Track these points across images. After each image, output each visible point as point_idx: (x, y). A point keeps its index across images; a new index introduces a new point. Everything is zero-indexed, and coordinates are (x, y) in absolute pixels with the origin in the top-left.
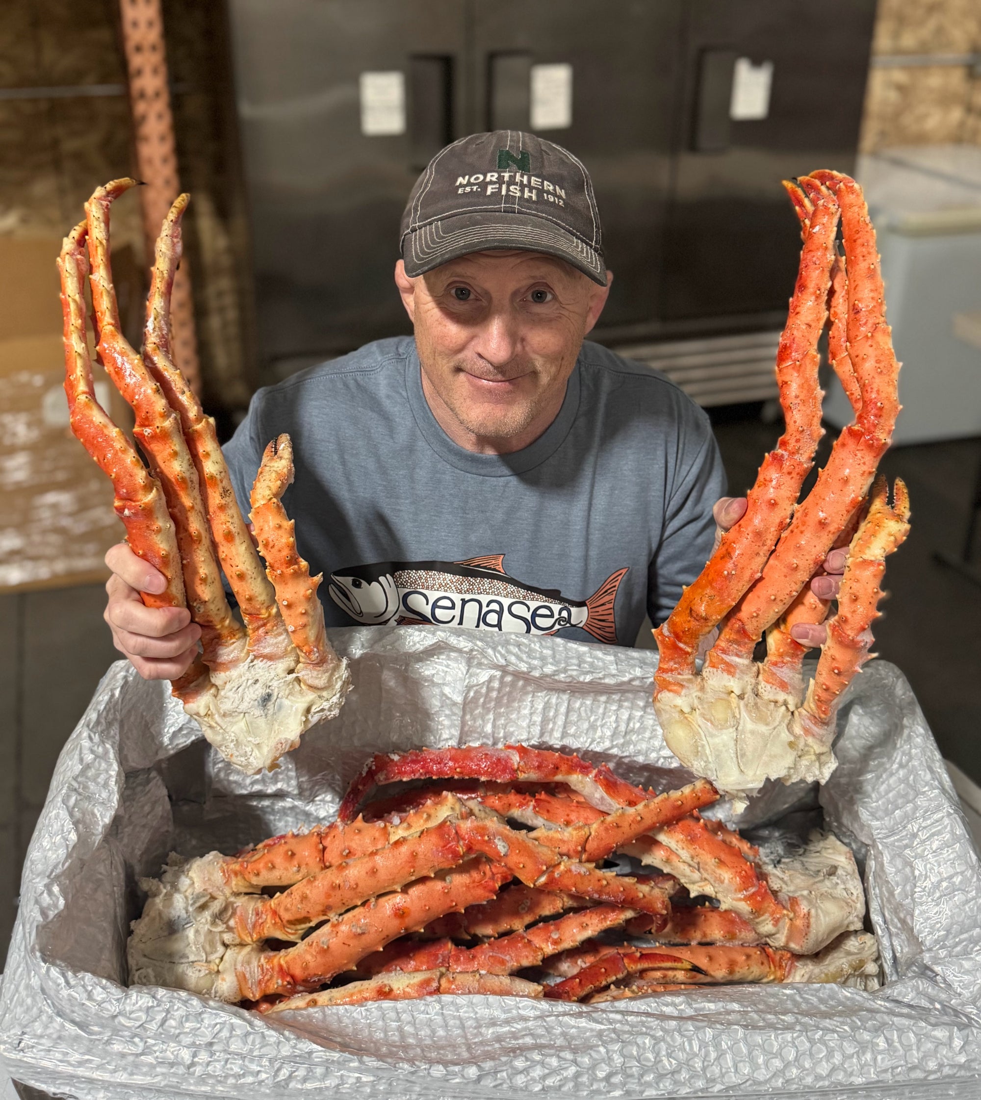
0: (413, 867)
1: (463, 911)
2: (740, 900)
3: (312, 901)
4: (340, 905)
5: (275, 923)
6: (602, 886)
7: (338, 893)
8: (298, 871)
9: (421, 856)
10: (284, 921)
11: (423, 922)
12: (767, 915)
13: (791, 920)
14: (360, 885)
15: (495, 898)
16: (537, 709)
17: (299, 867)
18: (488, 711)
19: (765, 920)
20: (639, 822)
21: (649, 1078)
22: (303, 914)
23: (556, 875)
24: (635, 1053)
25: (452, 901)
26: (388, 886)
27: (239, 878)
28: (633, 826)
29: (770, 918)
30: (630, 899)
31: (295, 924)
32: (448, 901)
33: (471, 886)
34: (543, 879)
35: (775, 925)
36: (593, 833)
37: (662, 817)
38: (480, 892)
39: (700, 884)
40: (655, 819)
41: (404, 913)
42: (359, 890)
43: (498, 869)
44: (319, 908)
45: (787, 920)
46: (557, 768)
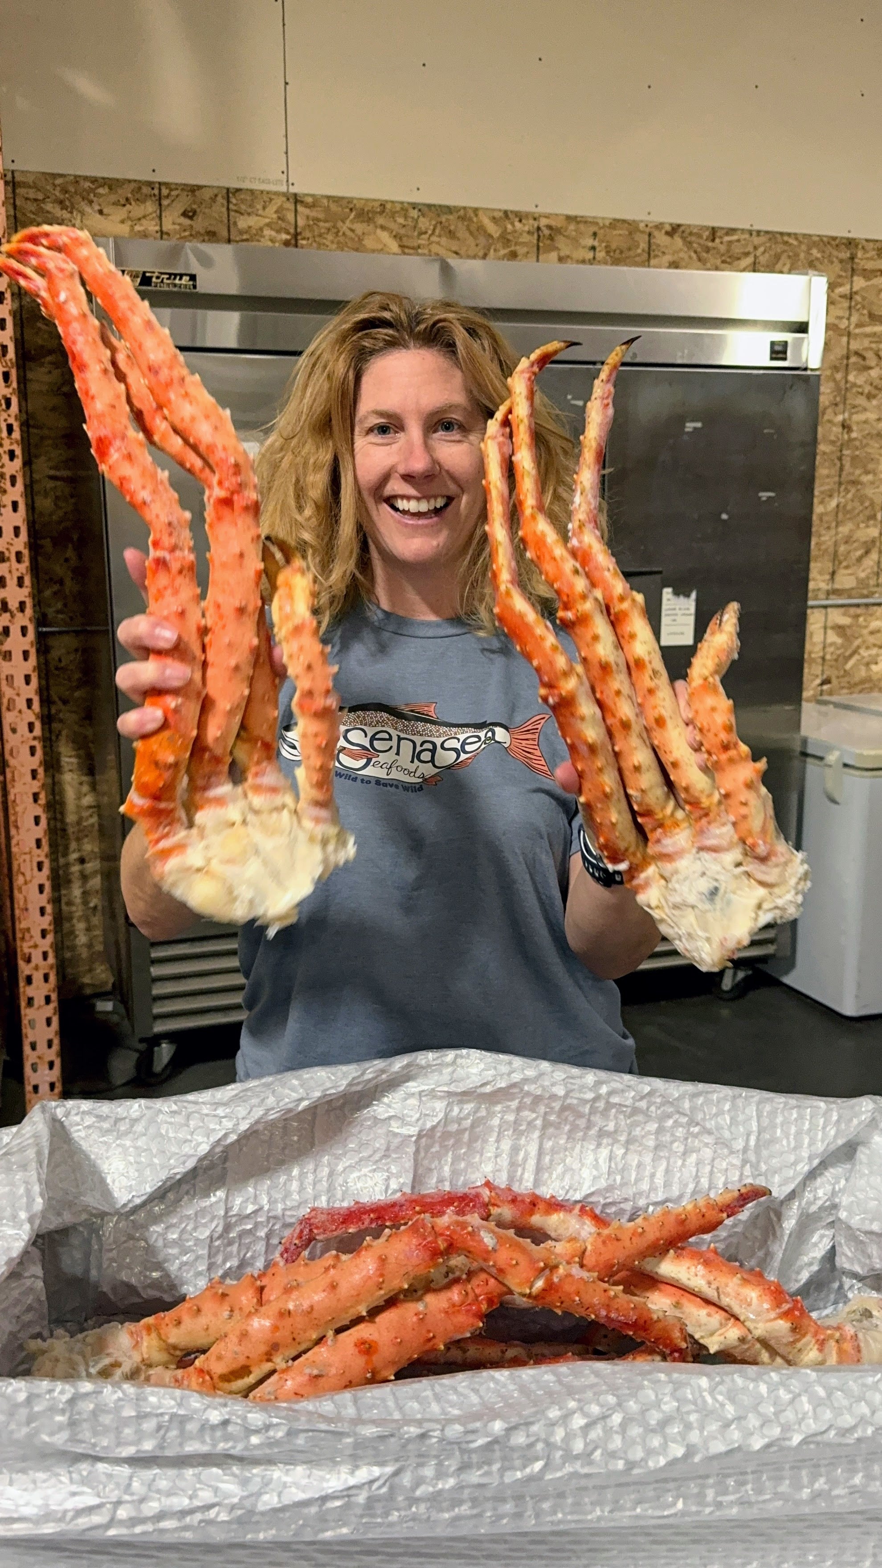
0: (382, 1275)
1: (442, 1347)
2: (775, 1319)
3: (253, 1340)
4: (290, 1340)
5: (204, 1382)
6: (609, 1298)
7: (288, 1322)
8: (231, 1317)
9: (392, 1260)
10: (215, 1377)
11: (394, 1363)
12: (808, 1338)
13: (837, 1341)
14: (316, 1308)
15: (481, 1325)
16: (503, 1151)
17: (232, 1311)
18: (446, 1149)
19: (807, 1344)
20: (641, 1234)
21: (714, 1427)
22: (242, 1361)
23: (556, 1280)
24: (690, 1397)
25: (429, 1331)
26: (352, 1307)
27: (154, 1335)
28: (634, 1240)
29: (814, 1341)
30: (642, 1322)
31: (229, 1381)
32: (424, 1332)
33: (450, 1311)
34: (540, 1284)
35: (821, 1350)
36: (589, 1248)
37: (665, 1233)
38: (461, 1319)
39: (720, 1332)
40: (658, 1234)
41: (370, 1347)
42: (315, 1314)
43: (483, 1287)
44: (263, 1348)
45: (832, 1343)
46: (534, 1205)
